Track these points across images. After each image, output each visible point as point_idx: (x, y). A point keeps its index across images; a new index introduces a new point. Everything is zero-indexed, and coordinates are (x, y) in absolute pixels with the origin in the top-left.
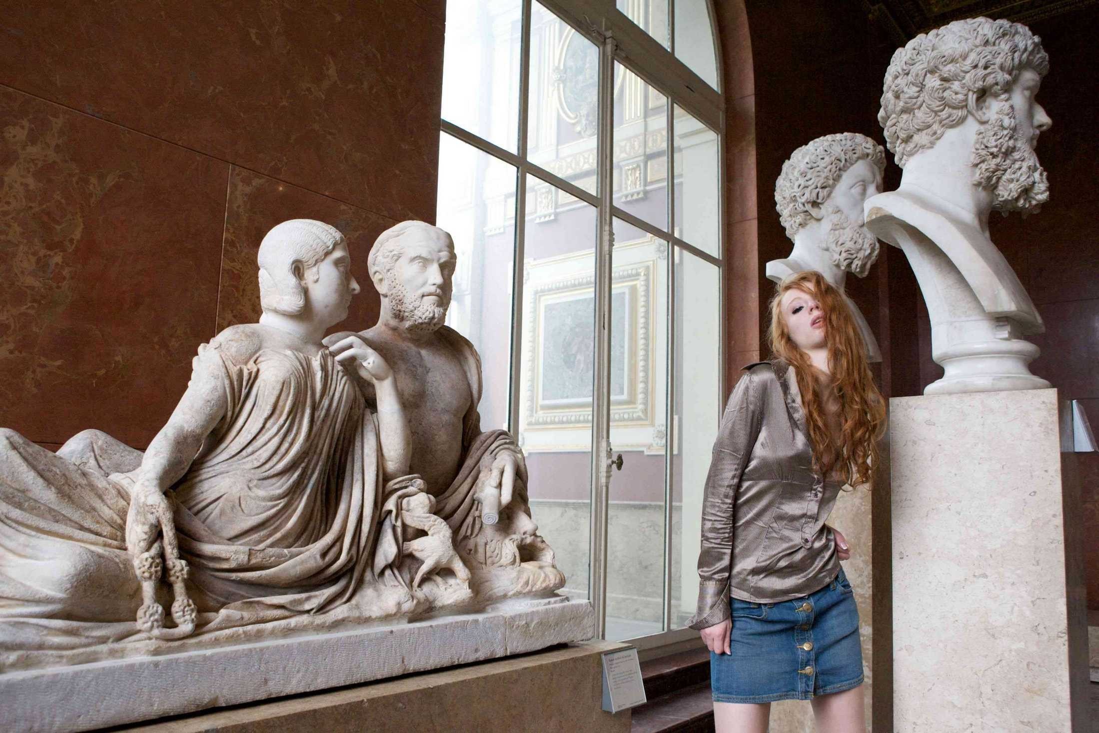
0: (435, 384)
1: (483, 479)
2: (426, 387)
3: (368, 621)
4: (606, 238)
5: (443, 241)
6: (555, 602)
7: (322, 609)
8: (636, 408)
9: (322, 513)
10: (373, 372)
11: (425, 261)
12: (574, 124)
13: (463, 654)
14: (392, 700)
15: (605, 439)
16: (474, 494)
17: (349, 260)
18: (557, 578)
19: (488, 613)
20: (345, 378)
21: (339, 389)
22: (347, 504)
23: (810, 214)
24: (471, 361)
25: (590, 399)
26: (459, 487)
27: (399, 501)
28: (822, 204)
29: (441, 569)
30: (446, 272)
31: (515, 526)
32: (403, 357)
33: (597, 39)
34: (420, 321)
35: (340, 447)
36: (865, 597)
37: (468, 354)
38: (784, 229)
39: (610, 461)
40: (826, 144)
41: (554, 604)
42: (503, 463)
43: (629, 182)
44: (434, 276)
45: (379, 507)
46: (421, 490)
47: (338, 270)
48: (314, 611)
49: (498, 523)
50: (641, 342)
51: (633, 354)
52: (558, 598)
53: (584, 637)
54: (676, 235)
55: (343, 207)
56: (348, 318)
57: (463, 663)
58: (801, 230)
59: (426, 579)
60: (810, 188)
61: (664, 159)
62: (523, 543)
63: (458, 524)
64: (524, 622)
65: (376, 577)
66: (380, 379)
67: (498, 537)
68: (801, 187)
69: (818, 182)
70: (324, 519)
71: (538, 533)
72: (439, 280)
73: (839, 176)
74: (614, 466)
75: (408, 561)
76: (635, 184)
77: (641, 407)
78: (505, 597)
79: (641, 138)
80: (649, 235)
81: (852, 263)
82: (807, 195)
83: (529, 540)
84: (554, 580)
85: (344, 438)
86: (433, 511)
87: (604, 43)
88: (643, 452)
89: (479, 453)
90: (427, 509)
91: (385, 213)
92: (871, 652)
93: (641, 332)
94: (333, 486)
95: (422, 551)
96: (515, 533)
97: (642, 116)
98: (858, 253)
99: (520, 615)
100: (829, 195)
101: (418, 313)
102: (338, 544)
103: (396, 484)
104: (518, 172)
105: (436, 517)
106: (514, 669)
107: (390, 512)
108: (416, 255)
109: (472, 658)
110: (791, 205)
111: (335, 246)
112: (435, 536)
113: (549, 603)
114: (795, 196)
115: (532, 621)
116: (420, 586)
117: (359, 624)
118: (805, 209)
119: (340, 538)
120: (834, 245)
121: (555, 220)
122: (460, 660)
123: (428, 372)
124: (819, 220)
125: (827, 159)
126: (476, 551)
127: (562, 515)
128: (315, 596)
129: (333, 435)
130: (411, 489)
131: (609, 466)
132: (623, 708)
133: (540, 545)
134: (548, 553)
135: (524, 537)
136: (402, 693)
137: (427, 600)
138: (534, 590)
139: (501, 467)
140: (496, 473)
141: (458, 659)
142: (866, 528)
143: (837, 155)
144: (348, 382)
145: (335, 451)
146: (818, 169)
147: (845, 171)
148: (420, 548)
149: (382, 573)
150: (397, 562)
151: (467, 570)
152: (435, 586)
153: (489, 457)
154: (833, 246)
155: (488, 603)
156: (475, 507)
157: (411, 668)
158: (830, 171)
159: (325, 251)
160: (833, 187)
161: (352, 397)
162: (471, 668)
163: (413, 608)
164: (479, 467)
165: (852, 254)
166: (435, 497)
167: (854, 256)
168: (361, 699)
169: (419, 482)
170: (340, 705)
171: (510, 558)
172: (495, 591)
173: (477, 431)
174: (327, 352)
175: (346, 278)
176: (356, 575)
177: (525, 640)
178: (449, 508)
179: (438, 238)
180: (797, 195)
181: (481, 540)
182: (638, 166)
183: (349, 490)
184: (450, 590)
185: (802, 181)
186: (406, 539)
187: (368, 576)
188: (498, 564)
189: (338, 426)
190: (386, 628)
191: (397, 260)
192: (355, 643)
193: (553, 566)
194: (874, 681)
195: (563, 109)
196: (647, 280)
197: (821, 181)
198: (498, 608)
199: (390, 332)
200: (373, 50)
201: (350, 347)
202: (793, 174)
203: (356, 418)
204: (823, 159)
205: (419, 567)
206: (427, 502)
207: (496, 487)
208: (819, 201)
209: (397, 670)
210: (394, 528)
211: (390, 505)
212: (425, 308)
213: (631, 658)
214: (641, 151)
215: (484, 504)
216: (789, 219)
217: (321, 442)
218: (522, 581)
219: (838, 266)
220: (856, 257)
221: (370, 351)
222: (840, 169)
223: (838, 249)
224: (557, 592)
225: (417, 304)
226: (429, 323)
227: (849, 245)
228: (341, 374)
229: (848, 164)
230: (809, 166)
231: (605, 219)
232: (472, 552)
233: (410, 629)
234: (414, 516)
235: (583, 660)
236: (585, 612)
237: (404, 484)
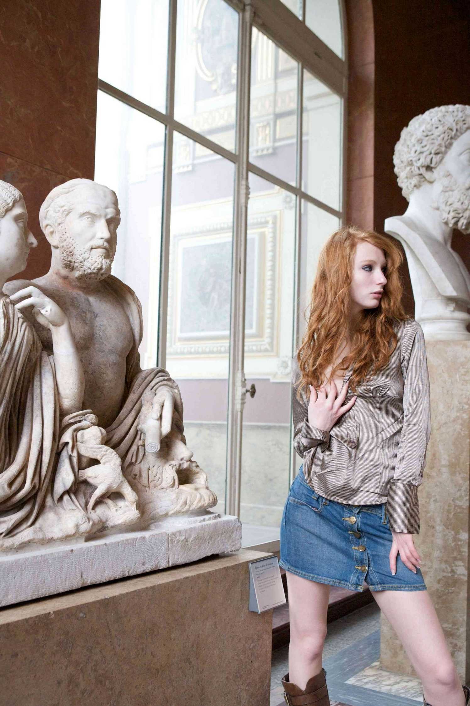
0: (103, 328)
1: (145, 412)
2: (95, 331)
3: (50, 541)
4: (243, 191)
5: (110, 199)
6: (209, 519)
7: (10, 532)
8: (264, 341)
9: (6, 446)
10: (50, 319)
11: (93, 217)
12: (211, 83)
13: (133, 568)
14: (75, 611)
15: (240, 371)
16: (137, 426)
17: (27, 216)
18: (211, 499)
19: (152, 530)
20: (25, 324)
21: (20, 335)
22: (29, 438)
23: (424, 177)
24: (134, 307)
25: (227, 333)
26: (124, 419)
27: (75, 434)
28: (435, 168)
29: (112, 493)
30: (112, 227)
31: (173, 453)
32: (74, 303)
33: (238, 6)
34: (89, 271)
35: (20, 387)
36: (463, 508)
37: (130, 300)
38: (401, 189)
39: (244, 390)
40: (440, 114)
41: (209, 521)
42: (163, 398)
43: (260, 138)
44: (102, 231)
45: (57, 440)
46: (94, 424)
47: (18, 226)
48: (3, 535)
49: (159, 451)
50: (268, 283)
51: (261, 292)
52: (211, 516)
53: (233, 549)
54: (303, 189)
55: (9, 160)
56: (26, 269)
57: (132, 575)
58: (416, 191)
59: (99, 502)
60: (425, 154)
61: (294, 119)
62: (181, 468)
63: (124, 453)
64: (183, 538)
65: (56, 502)
66: (56, 325)
67: (158, 463)
68: (417, 153)
69: (433, 148)
70: (8, 450)
71: (193, 459)
72: (106, 234)
73: (451, 144)
74: (248, 395)
75: (83, 487)
76: (266, 140)
77: (267, 340)
78: (166, 515)
79: (272, 98)
80: (277, 188)
81: (458, 221)
82: (422, 160)
83: (185, 465)
84: (208, 499)
85: (24, 378)
86: (104, 442)
87: (244, 10)
88: (269, 380)
89: (141, 389)
90: (99, 440)
91: (48, 167)
92: (467, 554)
93: (269, 274)
94: (15, 421)
95: (95, 478)
96: (173, 459)
97: (273, 77)
98: (464, 212)
99: (180, 532)
100: (441, 160)
101: (87, 264)
102: (22, 474)
103: (71, 418)
104: (166, 129)
105: (107, 447)
106: (177, 578)
107: (67, 444)
108: (85, 211)
109: (140, 571)
110: (408, 168)
111: (15, 202)
112: (107, 465)
113: (204, 520)
114: (411, 161)
115: (190, 536)
116: (93, 508)
117: (42, 544)
118: (420, 173)
119: (24, 468)
120: (444, 204)
121: (193, 171)
122: (130, 573)
123: (96, 317)
124: (431, 182)
125: (441, 128)
126: (141, 476)
127: (197, 435)
128: (4, 522)
129: (15, 375)
130: (84, 423)
131: (244, 394)
132: (268, 608)
133: (195, 469)
134: (202, 477)
135: (181, 462)
136: (83, 605)
137: (101, 521)
138: (191, 509)
139: (161, 402)
140: (157, 407)
141: (129, 572)
142: (465, 450)
143: (449, 125)
144: (28, 327)
145: (16, 390)
146: (432, 137)
147: (456, 139)
148: (94, 475)
149: (61, 498)
150: (73, 489)
151: (134, 494)
152: (107, 508)
153: (150, 393)
154: (442, 206)
155: (153, 521)
156: (138, 437)
157: (89, 582)
158: (443, 139)
159: (6, 208)
160: (445, 153)
161: (31, 342)
162: (139, 579)
163: (88, 530)
164: (141, 402)
165: (459, 214)
166: (104, 428)
167: (461, 215)
168: (48, 612)
169: (92, 417)
170: (31, 618)
171: (170, 482)
172: (158, 510)
173: (138, 370)
174: (8, 300)
175: (24, 233)
176: (39, 500)
177: (184, 553)
178: (116, 438)
179: (105, 196)
180: (414, 159)
181: (144, 466)
182: (268, 124)
183: (30, 424)
184: (120, 512)
185: (418, 148)
186: (80, 468)
187: (49, 502)
188: (159, 487)
189: (19, 368)
190: (66, 548)
191: (67, 215)
192: (41, 562)
193: (207, 488)
194: (468, 579)
195: (201, 68)
196: (274, 228)
197: (434, 149)
198: (160, 526)
199: (61, 281)
200: (35, 8)
201: (29, 296)
202: (410, 140)
203: (34, 359)
204: (437, 128)
205: (93, 492)
206: (99, 434)
207: (158, 420)
208: (432, 165)
209: (77, 584)
210: (70, 458)
211: (67, 437)
212: (94, 259)
213: (274, 565)
214: (271, 110)
215: (147, 435)
216: (406, 180)
217: (5, 382)
218: (181, 502)
219: (446, 223)
220: (462, 216)
221: (47, 300)
222: (451, 138)
223: (447, 209)
224: (211, 510)
225: (86, 255)
226: (97, 274)
227: (457, 205)
228: (21, 321)
229: (459, 134)
230: (425, 134)
231: (242, 175)
232: (137, 477)
233: (88, 548)
234: (87, 448)
235: (234, 569)
236: (234, 527)
237: (78, 419)
